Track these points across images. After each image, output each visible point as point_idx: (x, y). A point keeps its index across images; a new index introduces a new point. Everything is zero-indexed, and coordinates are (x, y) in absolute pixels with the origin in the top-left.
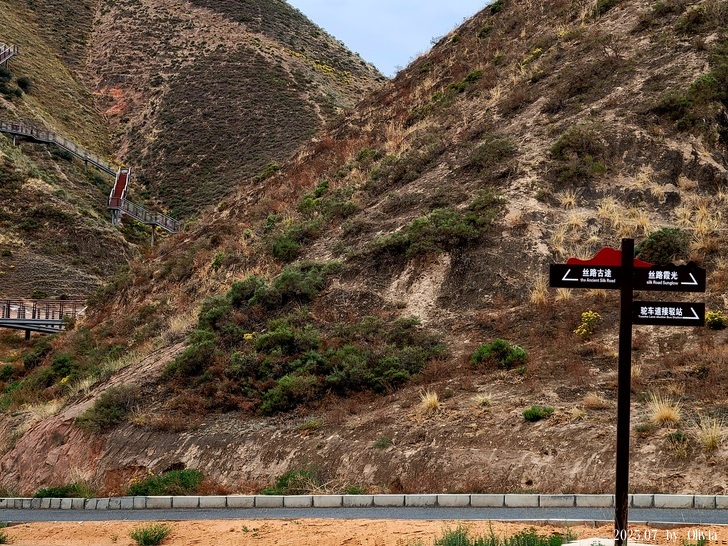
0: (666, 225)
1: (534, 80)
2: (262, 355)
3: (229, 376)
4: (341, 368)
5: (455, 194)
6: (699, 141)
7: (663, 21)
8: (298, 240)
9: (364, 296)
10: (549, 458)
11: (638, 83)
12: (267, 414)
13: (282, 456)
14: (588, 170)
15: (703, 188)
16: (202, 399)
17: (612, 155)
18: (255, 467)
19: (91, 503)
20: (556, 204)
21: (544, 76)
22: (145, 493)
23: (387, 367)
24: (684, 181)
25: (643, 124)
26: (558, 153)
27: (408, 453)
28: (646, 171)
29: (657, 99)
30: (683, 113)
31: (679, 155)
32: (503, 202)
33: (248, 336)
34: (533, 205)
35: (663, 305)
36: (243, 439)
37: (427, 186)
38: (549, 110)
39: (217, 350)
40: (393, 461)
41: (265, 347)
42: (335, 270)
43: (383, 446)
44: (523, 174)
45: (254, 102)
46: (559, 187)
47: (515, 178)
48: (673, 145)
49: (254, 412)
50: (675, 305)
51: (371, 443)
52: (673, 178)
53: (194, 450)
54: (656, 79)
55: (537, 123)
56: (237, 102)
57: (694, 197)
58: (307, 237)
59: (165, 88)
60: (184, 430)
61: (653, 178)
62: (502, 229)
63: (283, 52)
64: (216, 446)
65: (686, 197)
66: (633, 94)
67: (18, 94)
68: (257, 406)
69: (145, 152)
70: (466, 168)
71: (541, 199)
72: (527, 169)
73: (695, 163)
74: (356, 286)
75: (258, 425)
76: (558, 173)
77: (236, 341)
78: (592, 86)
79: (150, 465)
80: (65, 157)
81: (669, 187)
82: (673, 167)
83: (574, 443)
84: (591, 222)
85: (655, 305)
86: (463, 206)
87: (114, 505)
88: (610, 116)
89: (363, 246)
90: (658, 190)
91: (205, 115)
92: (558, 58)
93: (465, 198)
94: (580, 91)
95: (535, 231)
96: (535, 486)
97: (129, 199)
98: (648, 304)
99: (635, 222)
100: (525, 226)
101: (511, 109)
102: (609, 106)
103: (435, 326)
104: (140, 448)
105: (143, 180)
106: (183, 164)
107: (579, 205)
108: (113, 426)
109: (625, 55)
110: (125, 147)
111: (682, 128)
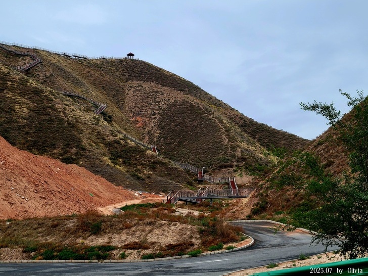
56: (187, 120)
59: (157, 116)
63: (198, 101)
69: (155, 139)
106: (171, 143)
110: (147, 138)
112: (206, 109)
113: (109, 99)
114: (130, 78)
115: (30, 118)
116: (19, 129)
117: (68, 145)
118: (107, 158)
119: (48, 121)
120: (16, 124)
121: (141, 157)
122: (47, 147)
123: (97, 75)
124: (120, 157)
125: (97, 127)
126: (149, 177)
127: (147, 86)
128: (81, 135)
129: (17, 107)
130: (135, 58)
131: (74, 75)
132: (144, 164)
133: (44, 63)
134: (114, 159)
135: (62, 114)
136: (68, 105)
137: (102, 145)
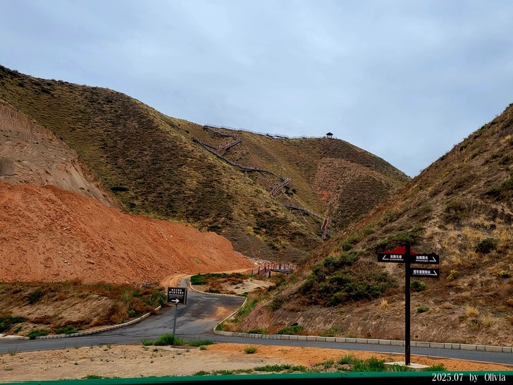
0: (489, 237)
1: (444, 184)
2: (331, 284)
3: (318, 292)
4: (356, 290)
5: (408, 226)
6: (505, 205)
7: (494, 160)
8: (351, 243)
9: (371, 263)
10: (425, 327)
11: (482, 183)
12: (329, 306)
13: (330, 322)
14: (459, 216)
15: (506, 222)
16: (307, 300)
17: (469, 210)
18: (321, 326)
19: (264, 336)
20: (446, 229)
21: (447, 182)
22: (282, 334)
23: (373, 290)
24: (498, 220)
25: (482, 199)
26: (448, 210)
27: (373, 323)
28: (483, 216)
29: (489, 189)
30: (498, 194)
31: (496, 210)
32: (425, 229)
33: (327, 277)
34: (437, 229)
35: (422, 269)
36: (318, 315)
37: (399, 223)
38: (447, 194)
39: (316, 282)
40: (368, 326)
41: (331, 282)
42: (361, 254)
43: (365, 320)
44: (433, 218)
45: (372, 194)
46: (447, 223)
47: (430, 220)
48: (494, 206)
49: (324, 305)
50: (428, 270)
51: (361, 318)
52: (494, 219)
53: (301, 318)
54: (489, 182)
55: (442, 199)
56: (366, 194)
57: (502, 226)
58: (355, 242)
59: (341, 190)
60: (299, 311)
61: (485, 219)
62: (423, 239)
63: (382, 177)
64: (309, 317)
65: (498, 226)
66: (479, 188)
67: (292, 194)
68: (326, 303)
69: (334, 212)
70: (414, 216)
71: (440, 227)
72: (435, 216)
73: (503, 213)
74: (368, 260)
75: (324, 310)
76: (447, 218)
77: (323, 279)
78: (464, 185)
79: (287, 323)
80: (307, 214)
81: (492, 222)
82: (494, 215)
83: (435, 322)
84: (459, 236)
85: (419, 269)
86: (411, 230)
87: (271, 338)
88: (470, 196)
89: (373, 245)
90: (487, 223)
91: (355, 199)
92: (453, 175)
93: (412, 227)
94: (459, 187)
95: (436, 239)
96: (419, 338)
97: (328, 228)
98: (416, 269)
99: (476, 236)
100: (432, 237)
101: (434, 194)
102: (469, 192)
103: (395, 275)
104: (284, 317)
105: (333, 222)
106: (347, 216)
107: (455, 230)
108: (277, 309)
109: (478, 173)
110: (328, 211)
111: (498, 200)
112: (388, 184)
113: (301, 175)
114: (325, 155)
115: (195, 191)
116: (184, 199)
117: (219, 215)
118: (251, 228)
119: (211, 192)
120: (183, 195)
121: (284, 228)
122: (202, 215)
123: (294, 152)
124: (265, 227)
125: (255, 199)
126: (284, 247)
127: (337, 162)
128: (235, 206)
129: (188, 180)
130: (333, 137)
131: (270, 152)
132: (285, 235)
133: (244, 142)
134: (258, 229)
135: (225, 187)
136: (234, 179)
137: (252, 215)
